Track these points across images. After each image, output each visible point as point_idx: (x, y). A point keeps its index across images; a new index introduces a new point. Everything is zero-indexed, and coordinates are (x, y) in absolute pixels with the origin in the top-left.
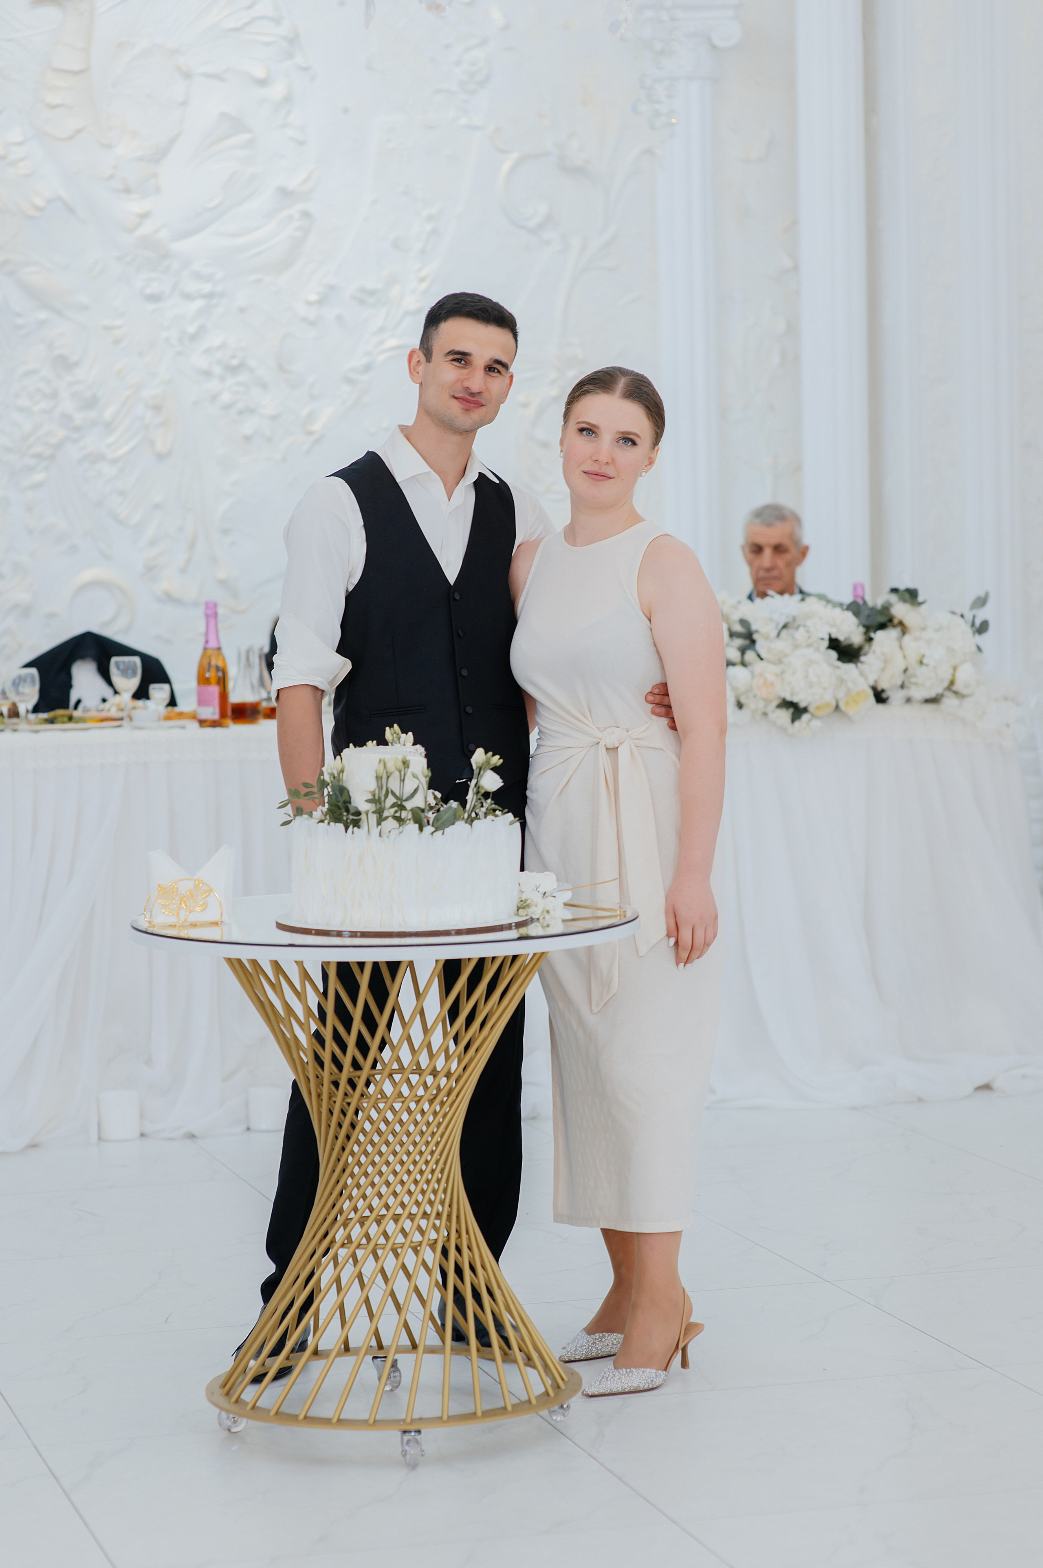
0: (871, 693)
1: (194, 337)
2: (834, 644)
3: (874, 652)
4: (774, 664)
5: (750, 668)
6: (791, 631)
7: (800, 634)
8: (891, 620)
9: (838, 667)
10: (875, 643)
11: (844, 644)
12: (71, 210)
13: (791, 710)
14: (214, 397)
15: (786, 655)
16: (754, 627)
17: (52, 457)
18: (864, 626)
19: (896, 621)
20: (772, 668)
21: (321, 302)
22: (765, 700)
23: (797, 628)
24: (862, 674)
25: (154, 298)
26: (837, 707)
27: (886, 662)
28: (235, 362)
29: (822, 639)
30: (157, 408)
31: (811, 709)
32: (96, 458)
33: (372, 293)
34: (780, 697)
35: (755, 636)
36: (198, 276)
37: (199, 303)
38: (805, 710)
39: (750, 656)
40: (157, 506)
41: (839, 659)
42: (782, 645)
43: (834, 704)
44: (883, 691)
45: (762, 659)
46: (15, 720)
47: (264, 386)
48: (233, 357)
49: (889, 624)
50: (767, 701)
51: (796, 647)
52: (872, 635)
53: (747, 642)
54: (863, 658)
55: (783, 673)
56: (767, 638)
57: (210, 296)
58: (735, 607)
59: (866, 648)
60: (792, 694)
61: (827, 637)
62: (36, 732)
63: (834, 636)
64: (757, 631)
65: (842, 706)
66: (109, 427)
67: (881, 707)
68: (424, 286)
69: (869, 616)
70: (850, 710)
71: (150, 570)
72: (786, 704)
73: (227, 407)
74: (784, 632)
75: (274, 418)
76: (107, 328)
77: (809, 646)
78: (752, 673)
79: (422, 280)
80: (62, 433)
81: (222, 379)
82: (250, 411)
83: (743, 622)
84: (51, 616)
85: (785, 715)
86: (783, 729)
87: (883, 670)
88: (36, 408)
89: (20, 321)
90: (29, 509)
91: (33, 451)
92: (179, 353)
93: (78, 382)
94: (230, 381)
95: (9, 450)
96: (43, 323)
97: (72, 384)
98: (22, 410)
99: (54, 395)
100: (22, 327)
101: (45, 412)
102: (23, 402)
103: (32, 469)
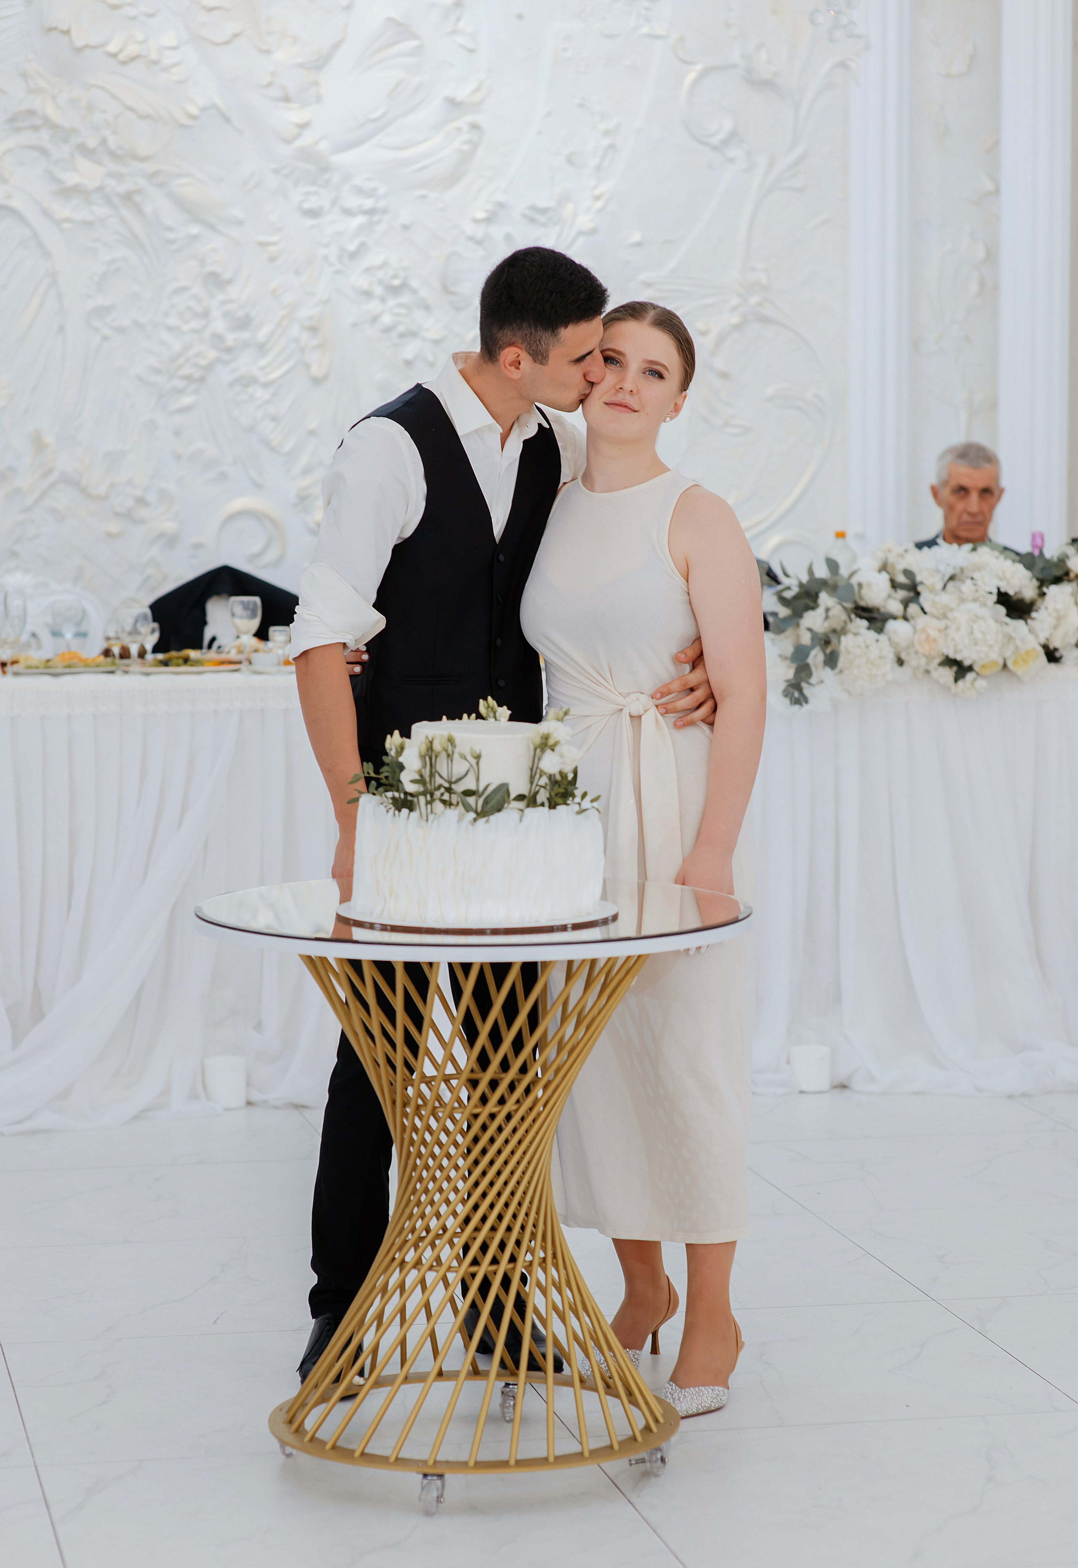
0: (1041, 651)
1: (354, 255)
2: (1003, 598)
3: (1046, 608)
4: (938, 619)
5: (912, 622)
6: (957, 583)
7: (967, 587)
8: (1067, 573)
9: (1006, 624)
10: (1047, 597)
11: (1015, 598)
12: (227, 119)
13: (955, 668)
14: (375, 319)
15: (951, 610)
16: (919, 578)
17: (202, 380)
18: (1038, 579)
19: (1072, 575)
20: (935, 623)
21: (489, 220)
22: (926, 657)
23: (963, 582)
24: (1031, 631)
25: (313, 213)
26: (1005, 666)
27: (1059, 619)
28: (396, 282)
29: (991, 593)
30: (313, 330)
31: (976, 667)
32: (248, 381)
33: (543, 211)
34: (943, 654)
35: (920, 588)
36: (359, 191)
37: (360, 220)
38: (970, 668)
39: (913, 609)
40: (312, 433)
41: (1008, 615)
42: (946, 599)
43: (1001, 663)
44: (1056, 650)
45: (925, 613)
46: (125, 661)
47: (427, 308)
48: (395, 277)
49: (1065, 578)
50: (929, 658)
51: (962, 600)
52: (1045, 589)
53: (912, 594)
54: (1034, 614)
55: (946, 628)
56: (932, 590)
57: (372, 212)
58: (901, 556)
59: (1039, 602)
60: (955, 652)
61: (995, 591)
62: (147, 674)
63: (1003, 590)
64: (922, 583)
65: (1010, 664)
66: (262, 349)
67: (1053, 666)
68: (599, 204)
69: (1043, 569)
70: (1019, 670)
71: (303, 500)
72: (949, 662)
73: (387, 330)
74: (951, 585)
75: (436, 342)
76: (263, 244)
77: (975, 600)
78: (914, 627)
79: (597, 198)
80: (212, 354)
81: (383, 300)
82: (412, 334)
83: (908, 573)
84: (198, 546)
85: (948, 674)
86: (946, 688)
87: (1055, 627)
88: (186, 328)
89: (171, 236)
90: (177, 434)
91: (182, 372)
92: (338, 272)
93: (230, 301)
94: (391, 302)
95: (157, 371)
96: (195, 238)
97: (224, 303)
98: (171, 329)
99: (205, 314)
100: (172, 242)
101: (195, 331)
102: (173, 321)
103: (180, 392)
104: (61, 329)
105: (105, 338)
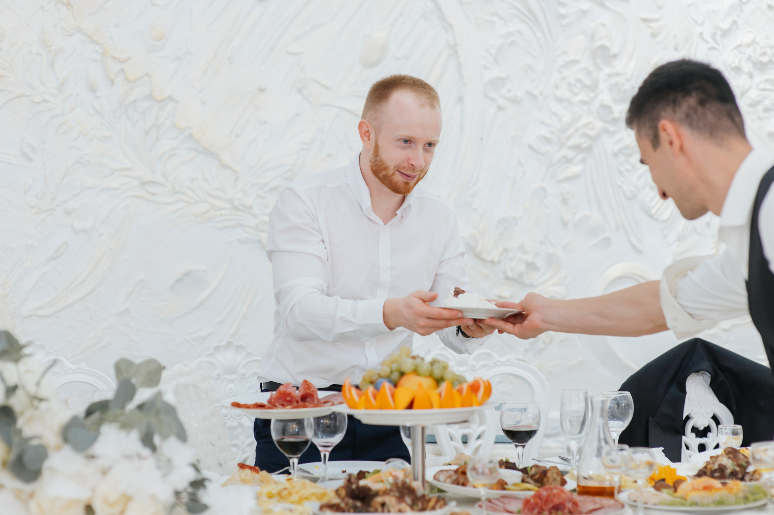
1: (726, 33)
17: (589, 149)
28: (765, 59)
48: (764, 54)
76: (646, 21)
80: (600, 125)
81: (751, 76)
88: (575, 99)
89: (563, 11)
90: (565, 201)
91: (571, 143)
92: (712, 48)
93: (618, 74)
94: (758, 78)
95: (547, 140)
96: (585, 12)
97: (610, 76)
98: (560, 100)
99: (594, 87)
100: (563, 17)
101: (584, 103)
102: (562, 93)
103: (568, 161)
104: (460, 99)
105: (500, 108)
